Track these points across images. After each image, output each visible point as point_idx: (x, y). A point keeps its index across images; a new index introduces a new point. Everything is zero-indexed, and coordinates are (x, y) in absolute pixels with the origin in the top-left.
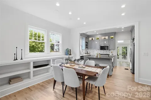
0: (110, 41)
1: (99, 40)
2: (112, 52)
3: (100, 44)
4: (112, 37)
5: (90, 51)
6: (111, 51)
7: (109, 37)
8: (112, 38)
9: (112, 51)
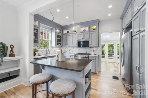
0: (91, 33)
1: (77, 33)
2: (94, 51)
3: (78, 39)
4: (95, 27)
5: (66, 50)
6: (93, 49)
7: (89, 28)
8: (94, 29)
9: (95, 49)
